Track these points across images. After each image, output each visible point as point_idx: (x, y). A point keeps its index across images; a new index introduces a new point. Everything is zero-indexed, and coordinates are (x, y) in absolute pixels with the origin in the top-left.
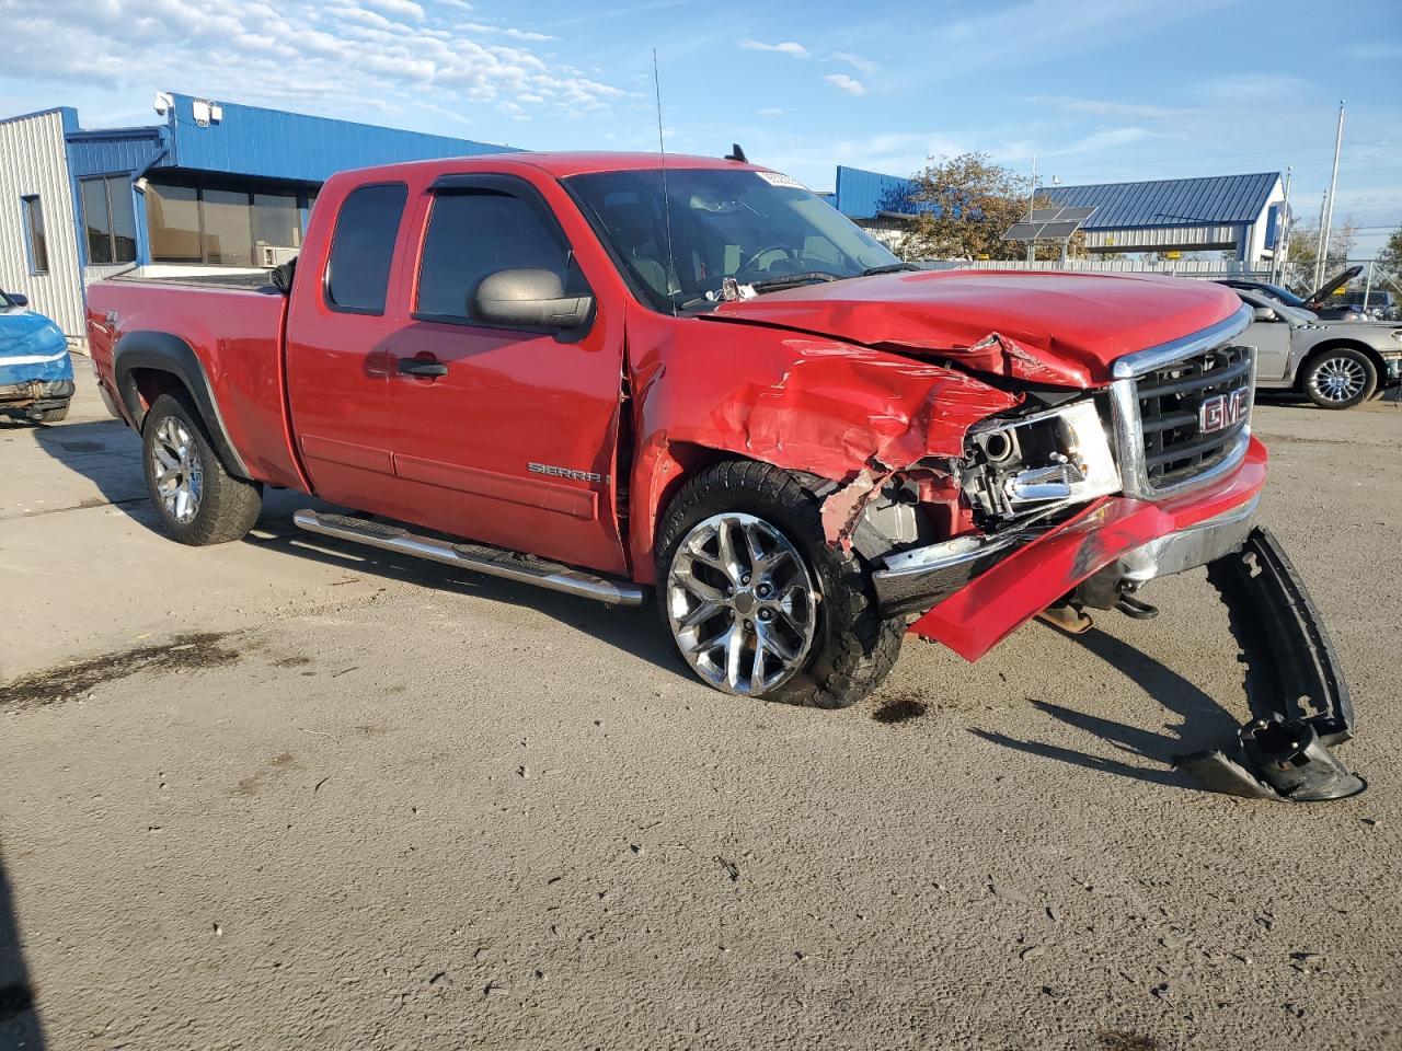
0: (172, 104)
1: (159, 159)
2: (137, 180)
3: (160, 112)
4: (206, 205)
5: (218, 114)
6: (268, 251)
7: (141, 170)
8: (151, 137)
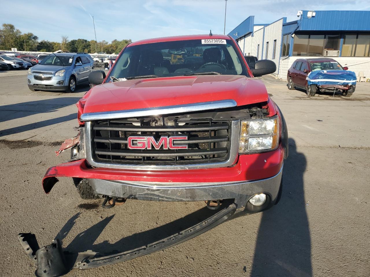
0: (302, 14)
1: (297, 29)
2: (292, 34)
3: (298, 16)
4: (311, 40)
5: (314, 14)
6: (327, 52)
7: (293, 32)
8: (295, 23)
